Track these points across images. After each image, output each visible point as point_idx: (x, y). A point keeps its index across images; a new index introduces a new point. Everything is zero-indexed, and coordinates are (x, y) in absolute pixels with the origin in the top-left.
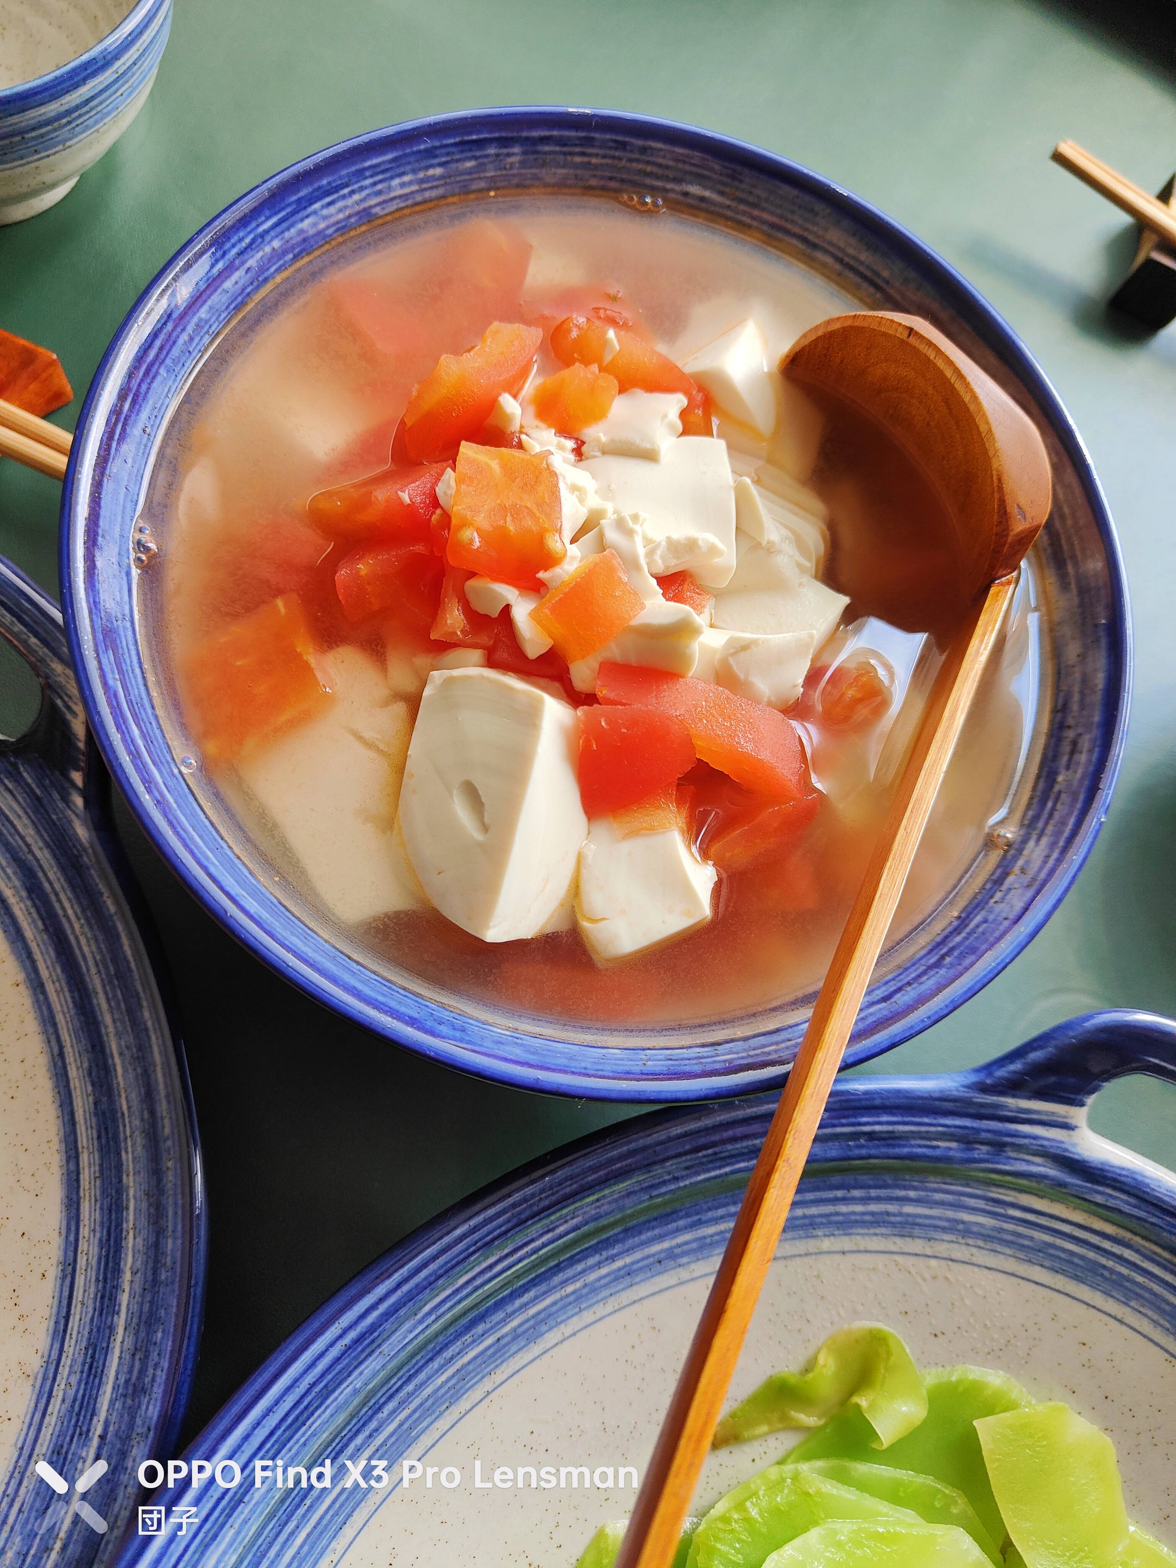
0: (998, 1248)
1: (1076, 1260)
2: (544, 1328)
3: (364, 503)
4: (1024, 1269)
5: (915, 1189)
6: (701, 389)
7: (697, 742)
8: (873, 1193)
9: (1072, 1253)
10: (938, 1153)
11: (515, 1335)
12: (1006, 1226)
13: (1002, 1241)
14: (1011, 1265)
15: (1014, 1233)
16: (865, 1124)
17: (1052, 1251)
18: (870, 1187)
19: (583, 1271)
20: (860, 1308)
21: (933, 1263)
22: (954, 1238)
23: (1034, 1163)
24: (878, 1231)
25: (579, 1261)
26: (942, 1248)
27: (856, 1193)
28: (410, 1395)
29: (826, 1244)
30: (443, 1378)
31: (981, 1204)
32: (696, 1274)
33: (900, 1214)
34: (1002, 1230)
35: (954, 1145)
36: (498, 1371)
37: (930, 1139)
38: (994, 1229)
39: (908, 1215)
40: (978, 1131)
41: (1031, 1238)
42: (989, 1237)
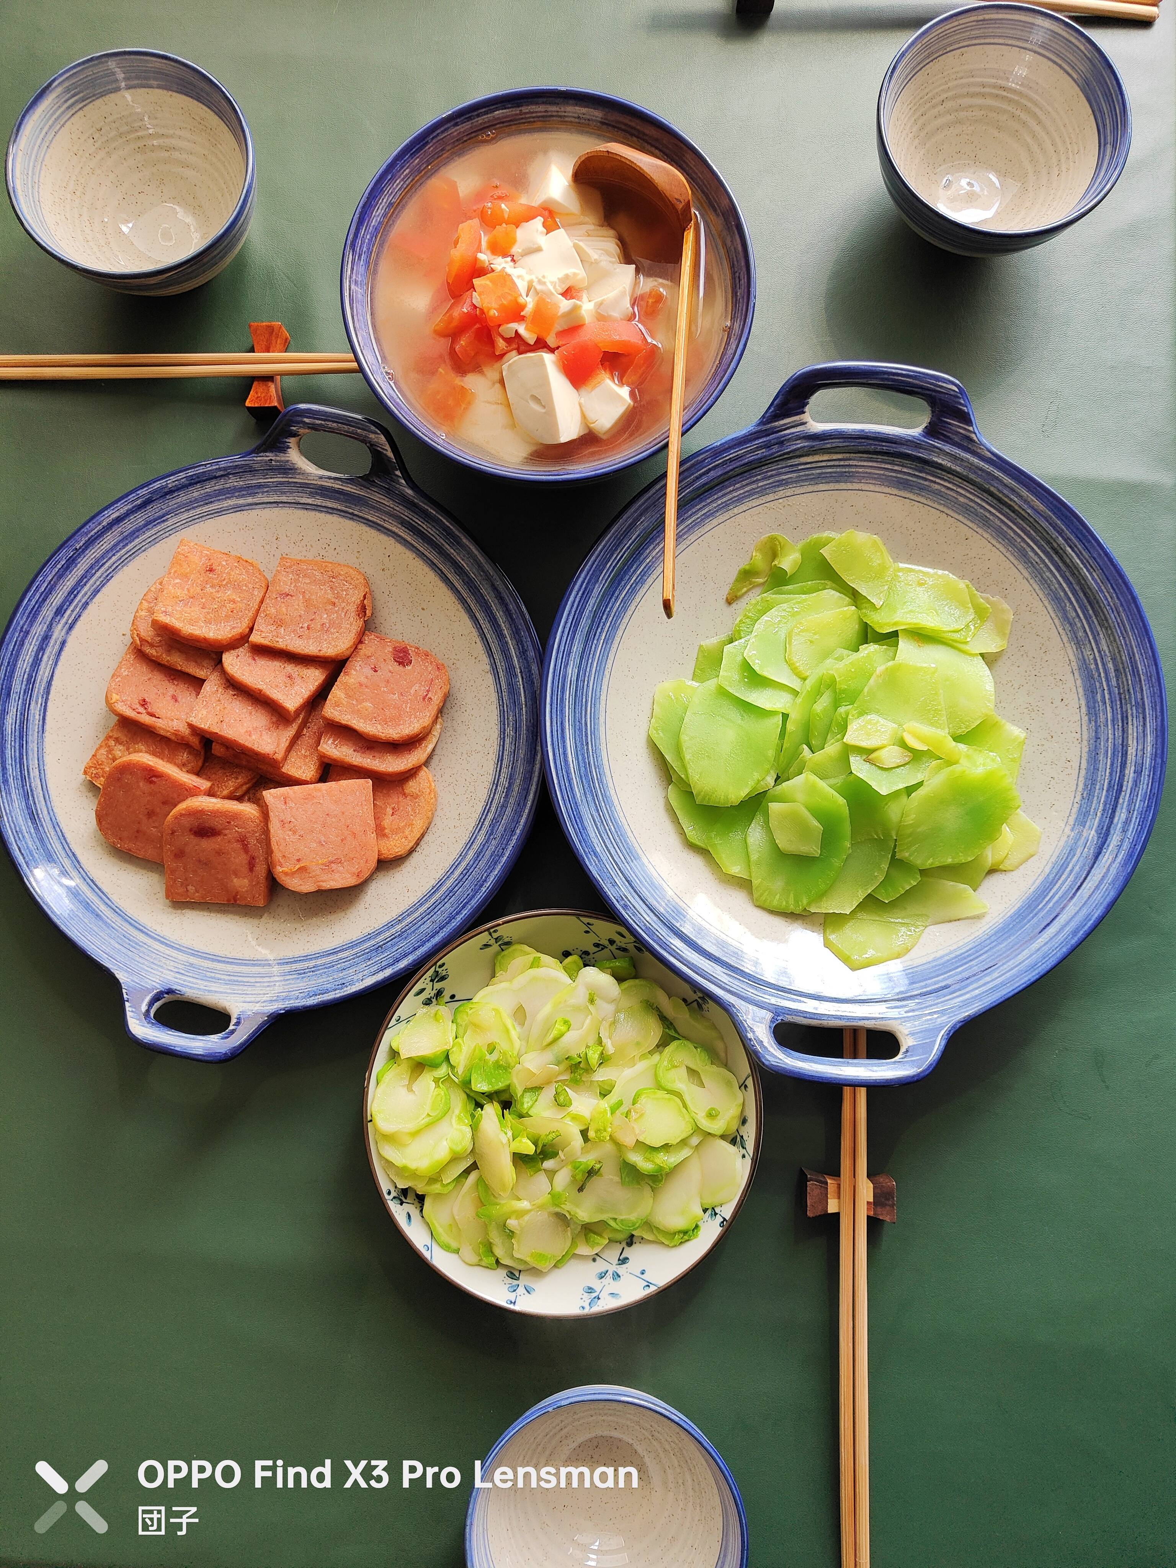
0: (803, 484)
1: (833, 475)
2: (646, 578)
3: (451, 318)
4: (815, 488)
5: (759, 475)
6: (545, 209)
7: (600, 345)
8: (744, 483)
9: (831, 473)
10: (759, 456)
11: (636, 583)
12: (801, 474)
13: (803, 481)
14: (811, 488)
15: (805, 475)
16: (726, 456)
17: (823, 476)
18: (742, 481)
19: (650, 552)
20: (761, 530)
21: (781, 501)
22: (783, 488)
23: (798, 444)
24: (753, 497)
25: (646, 549)
26: (781, 494)
27: (737, 486)
28: (609, 612)
29: (736, 511)
30: (618, 604)
31: (787, 469)
32: (692, 541)
33: (758, 487)
34: (800, 476)
35: (764, 450)
36: (636, 597)
37: (754, 452)
38: (797, 477)
39: (761, 486)
40: (770, 441)
41: (813, 474)
42: (797, 481)
